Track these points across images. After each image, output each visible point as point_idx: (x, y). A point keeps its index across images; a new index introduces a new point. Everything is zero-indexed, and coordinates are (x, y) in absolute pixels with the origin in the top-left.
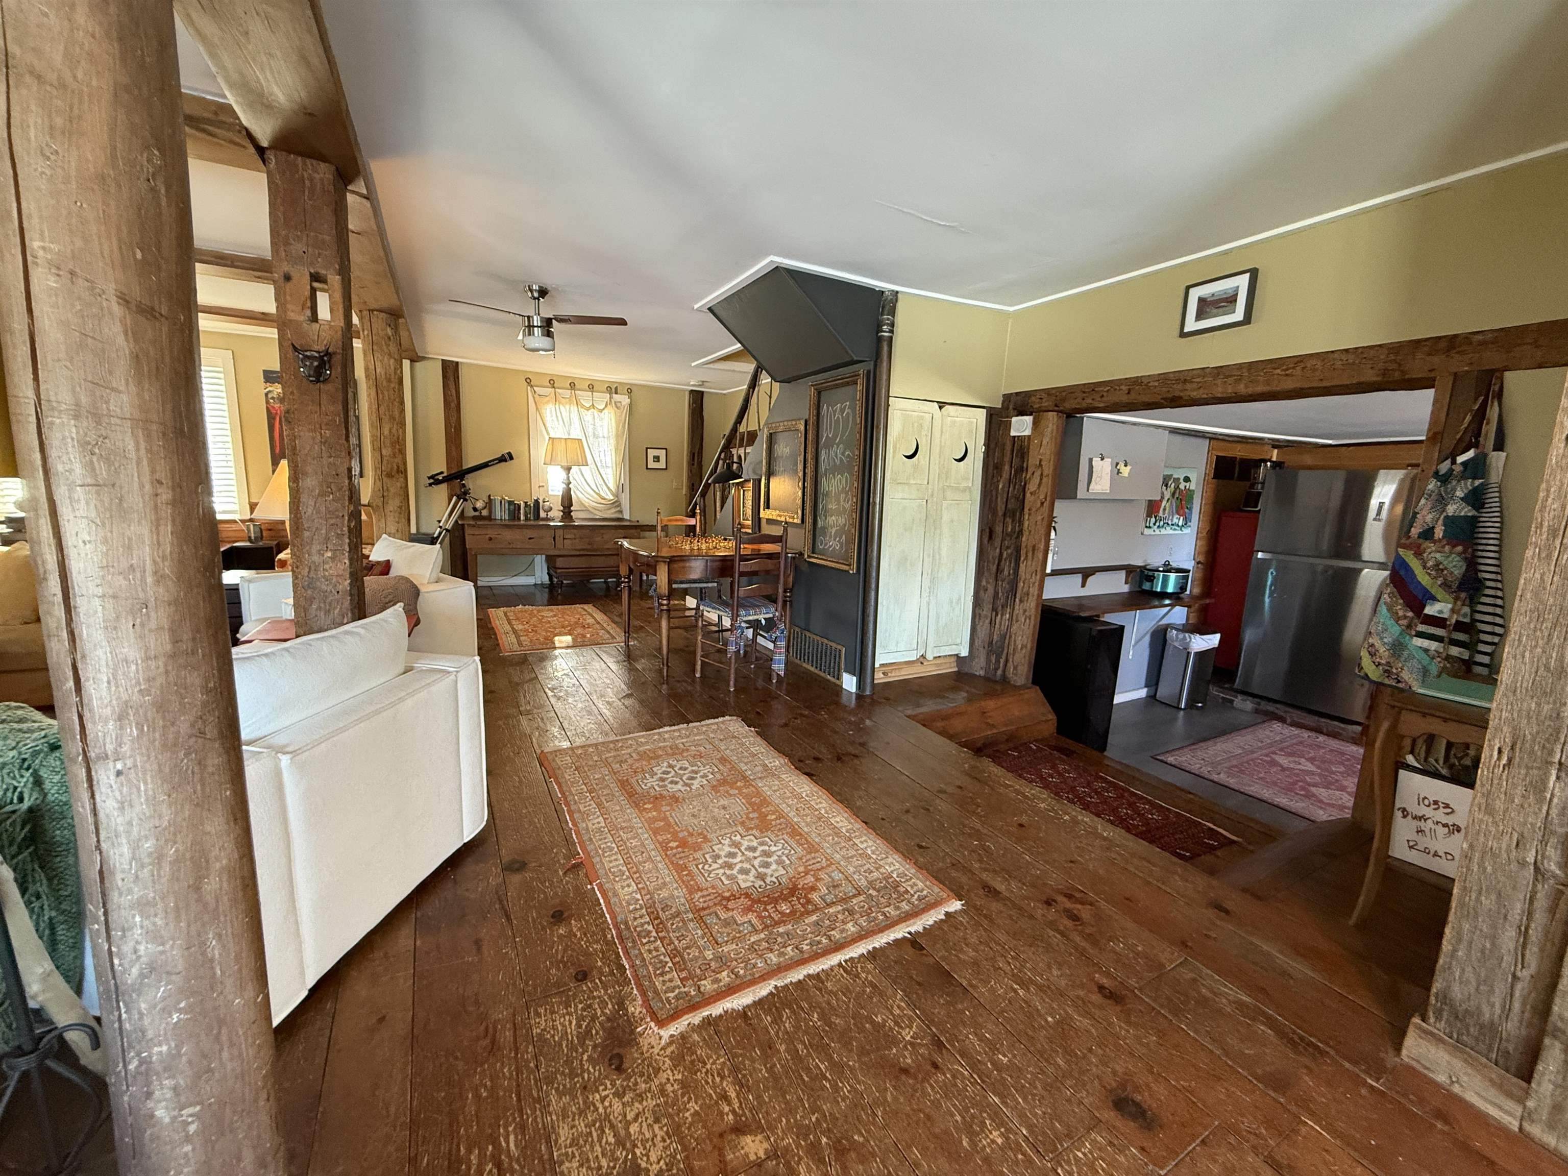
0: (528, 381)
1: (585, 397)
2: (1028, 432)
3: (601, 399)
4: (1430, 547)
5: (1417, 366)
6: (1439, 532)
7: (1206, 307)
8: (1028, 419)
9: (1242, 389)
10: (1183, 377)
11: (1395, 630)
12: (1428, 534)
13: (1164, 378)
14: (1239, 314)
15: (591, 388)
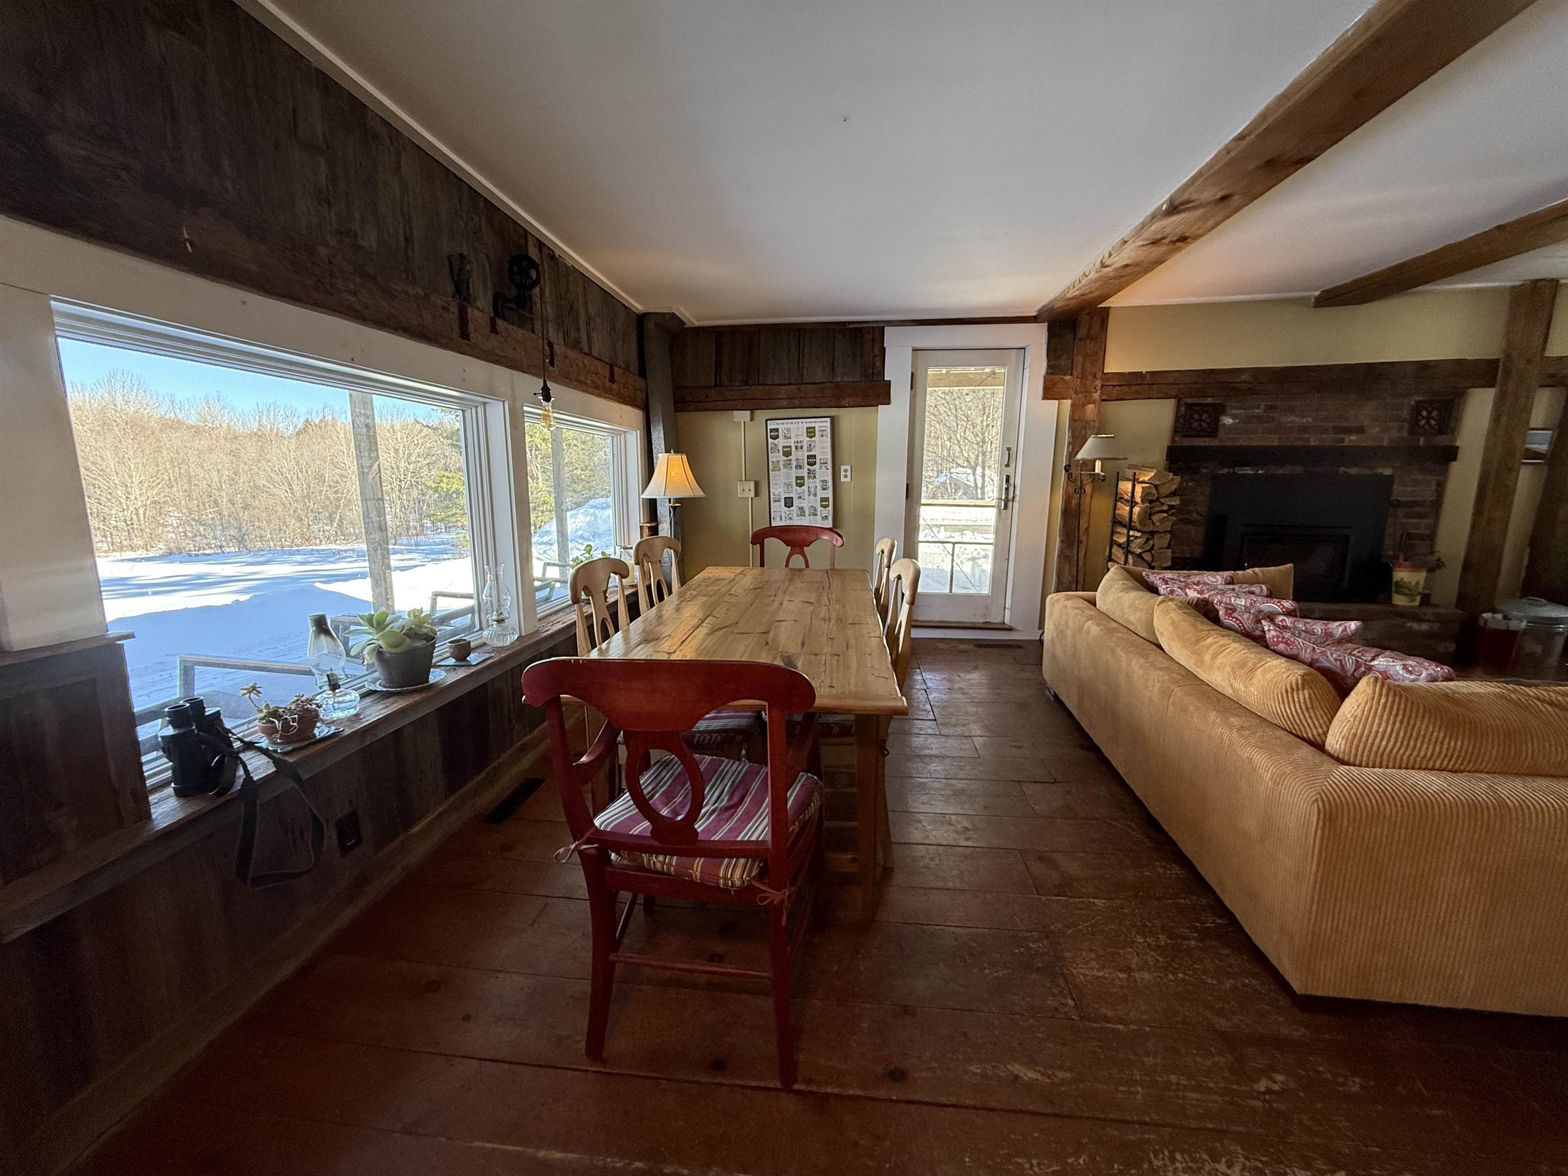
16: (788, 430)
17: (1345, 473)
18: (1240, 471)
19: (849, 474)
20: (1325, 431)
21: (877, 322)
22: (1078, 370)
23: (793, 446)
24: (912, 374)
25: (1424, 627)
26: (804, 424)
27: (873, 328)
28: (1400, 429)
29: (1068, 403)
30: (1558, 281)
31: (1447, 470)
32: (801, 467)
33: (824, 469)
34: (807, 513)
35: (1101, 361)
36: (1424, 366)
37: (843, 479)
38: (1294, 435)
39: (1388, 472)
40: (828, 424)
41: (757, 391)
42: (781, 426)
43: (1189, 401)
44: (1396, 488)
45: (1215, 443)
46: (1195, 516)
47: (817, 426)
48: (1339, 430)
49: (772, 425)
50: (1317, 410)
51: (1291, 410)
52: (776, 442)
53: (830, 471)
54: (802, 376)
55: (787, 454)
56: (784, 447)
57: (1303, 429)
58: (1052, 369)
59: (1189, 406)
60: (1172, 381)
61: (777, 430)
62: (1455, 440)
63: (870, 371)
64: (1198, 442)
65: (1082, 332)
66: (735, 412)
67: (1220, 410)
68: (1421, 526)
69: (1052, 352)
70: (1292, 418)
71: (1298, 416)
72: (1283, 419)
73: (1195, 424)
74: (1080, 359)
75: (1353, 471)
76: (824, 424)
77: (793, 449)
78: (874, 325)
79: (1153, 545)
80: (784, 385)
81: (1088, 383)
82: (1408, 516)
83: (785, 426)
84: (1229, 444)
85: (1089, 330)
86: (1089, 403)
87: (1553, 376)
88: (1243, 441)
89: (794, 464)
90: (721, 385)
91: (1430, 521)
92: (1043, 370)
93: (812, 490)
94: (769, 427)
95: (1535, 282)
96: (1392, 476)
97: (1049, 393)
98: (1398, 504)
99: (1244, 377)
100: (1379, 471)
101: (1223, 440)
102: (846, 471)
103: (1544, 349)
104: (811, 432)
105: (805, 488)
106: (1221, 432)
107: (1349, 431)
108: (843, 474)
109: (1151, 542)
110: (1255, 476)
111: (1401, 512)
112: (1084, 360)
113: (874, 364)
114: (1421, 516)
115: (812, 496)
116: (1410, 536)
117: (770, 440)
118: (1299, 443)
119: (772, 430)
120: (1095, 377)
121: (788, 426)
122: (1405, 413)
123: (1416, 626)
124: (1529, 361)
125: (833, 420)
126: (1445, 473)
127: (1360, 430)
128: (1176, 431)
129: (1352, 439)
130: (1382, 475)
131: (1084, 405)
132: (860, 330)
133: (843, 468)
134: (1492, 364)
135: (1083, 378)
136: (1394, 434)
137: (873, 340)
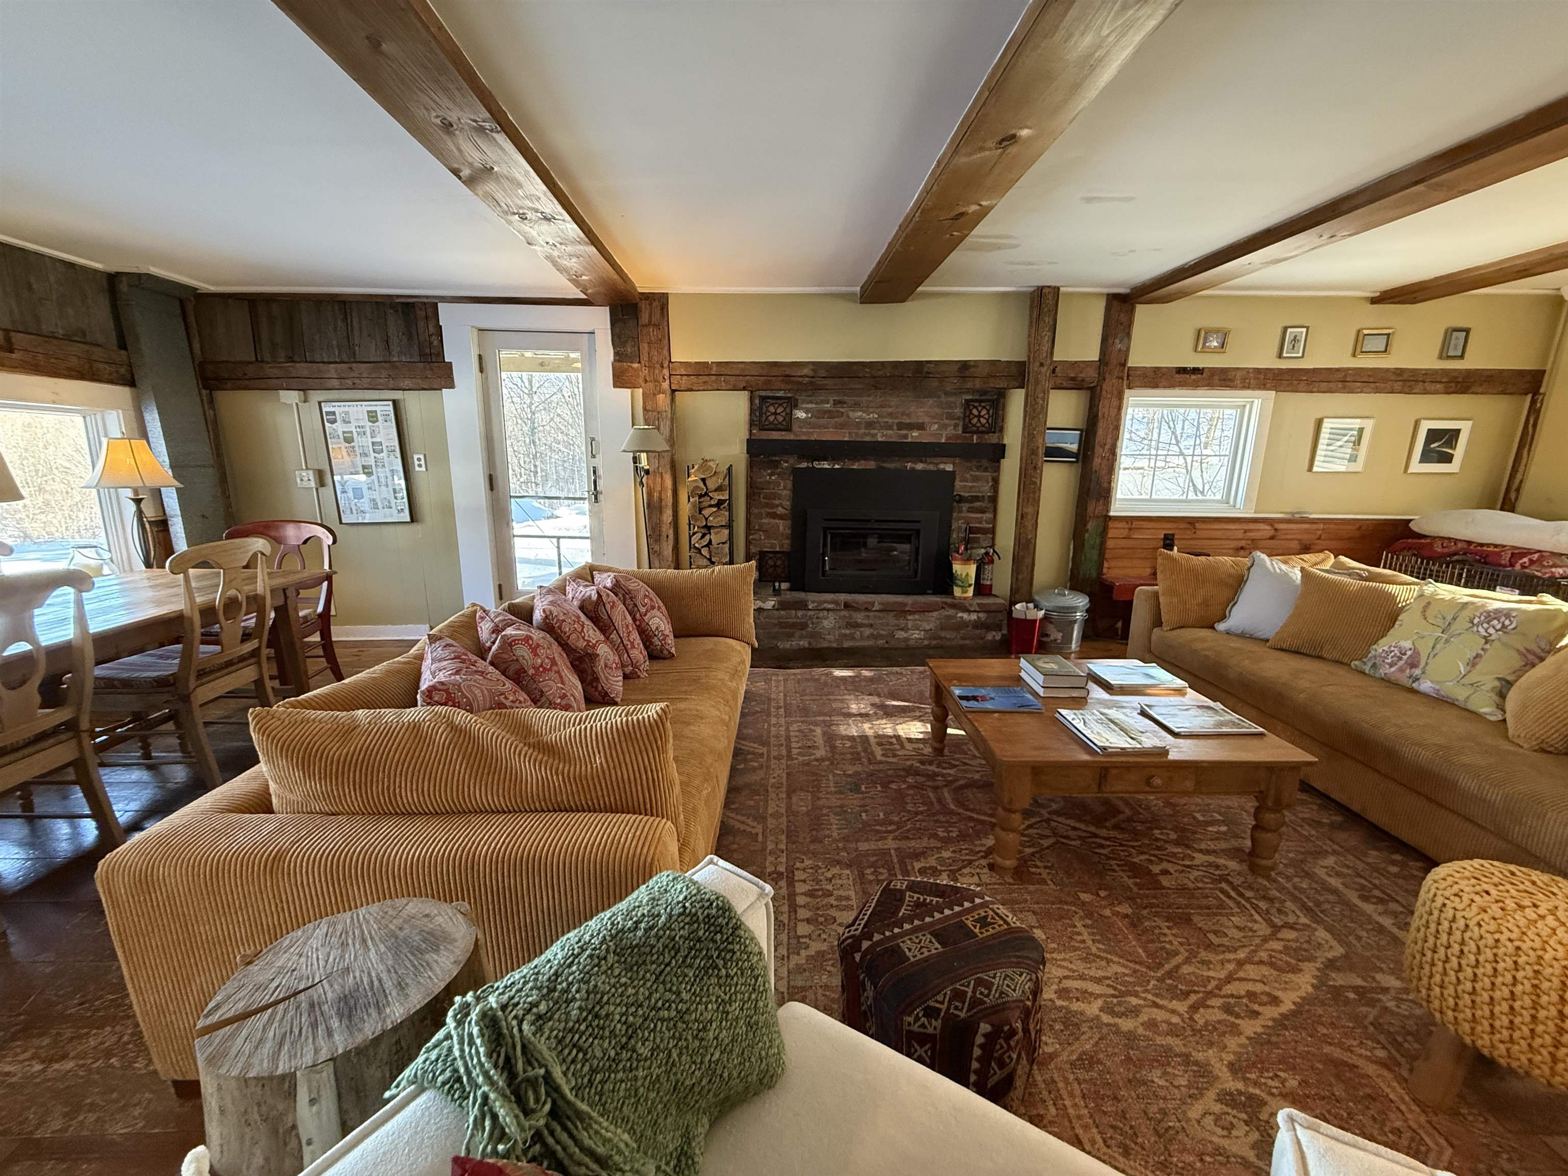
16: (347, 413)
17: (913, 469)
18: (816, 465)
19: (423, 462)
20: (890, 427)
21: (427, 297)
22: (645, 358)
23: (354, 431)
24: (480, 357)
25: (974, 617)
26: (364, 407)
27: (425, 303)
28: (956, 426)
29: (639, 392)
30: (1058, 288)
31: (999, 467)
32: (366, 455)
33: (392, 457)
34: (380, 506)
35: (666, 348)
36: (964, 366)
37: (417, 469)
38: (863, 431)
39: (949, 468)
40: (391, 408)
41: (302, 369)
42: (339, 409)
43: (763, 393)
44: (958, 484)
45: (790, 436)
46: (780, 511)
47: (378, 409)
48: (901, 426)
49: (326, 408)
50: (881, 407)
51: (857, 406)
52: (334, 426)
53: (399, 461)
54: (354, 354)
55: (349, 440)
56: (344, 432)
57: (870, 425)
58: (620, 357)
59: (763, 399)
60: (738, 373)
61: (334, 413)
62: (1001, 437)
63: (428, 351)
64: (775, 435)
65: (644, 317)
66: (281, 392)
67: (793, 404)
68: (982, 520)
69: (618, 339)
70: (860, 414)
71: (864, 412)
72: (851, 414)
73: (772, 418)
74: (646, 346)
75: (920, 466)
76: (387, 408)
77: (355, 435)
78: (426, 300)
79: (710, 541)
80: (336, 362)
81: (657, 371)
82: (971, 510)
83: (342, 409)
84: (804, 438)
85: (650, 316)
86: (660, 392)
87: (1073, 379)
88: (816, 436)
89: (358, 451)
90: (262, 361)
91: (989, 515)
92: (612, 358)
93: (383, 480)
94: (324, 410)
95: (1040, 289)
96: (953, 472)
97: (620, 380)
98: (961, 499)
99: (805, 371)
100: (942, 466)
101: (800, 434)
102: (419, 460)
103: (1052, 353)
104: (373, 417)
105: (374, 477)
106: (795, 428)
107: (911, 427)
108: (416, 463)
109: (708, 537)
110: (833, 469)
111: (965, 506)
112: (650, 347)
113: (431, 343)
114: (983, 512)
115: (383, 488)
116: (972, 530)
117: (327, 425)
118: (868, 439)
119: (328, 413)
120: (662, 367)
121: (346, 409)
122: (958, 411)
123: (965, 616)
124: (1042, 365)
125: (395, 403)
126: (997, 469)
127: (921, 427)
128: (752, 424)
129: (914, 435)
130: (944, 471)
131: (654, 395)
132: (413, 305)
133: (416, 457)
134: (1021, 365)
135: (651, 367)
136: (950, 431)
137: (426, 317)
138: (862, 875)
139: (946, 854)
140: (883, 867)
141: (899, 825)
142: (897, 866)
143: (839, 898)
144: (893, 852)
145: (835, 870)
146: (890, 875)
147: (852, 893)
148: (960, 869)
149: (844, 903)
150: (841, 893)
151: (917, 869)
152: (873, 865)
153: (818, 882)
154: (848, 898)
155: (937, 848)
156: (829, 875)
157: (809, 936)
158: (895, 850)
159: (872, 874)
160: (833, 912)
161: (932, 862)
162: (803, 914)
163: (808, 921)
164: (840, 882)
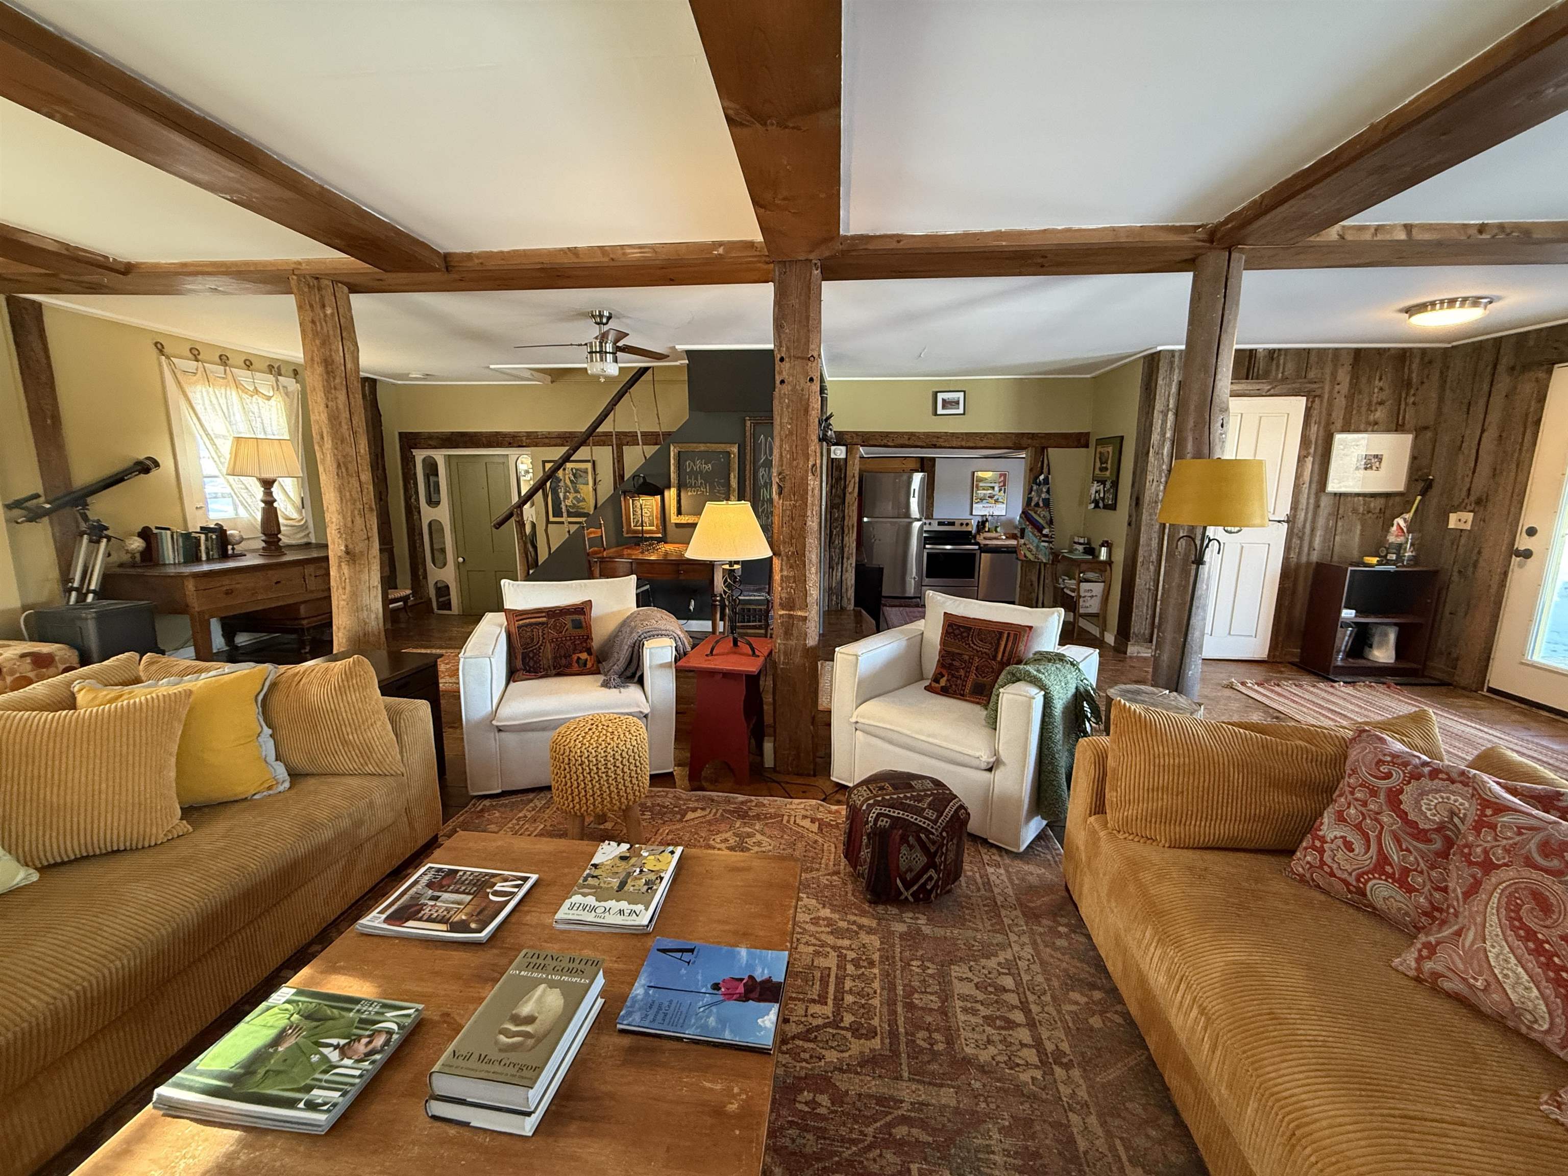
0: (160, 348)
1: (243, 375)
2: (843, 456)
3: (265, 382)
4: (1039, 510)
5: (1025, 442)
6: (1041, 504)
7: (946, 404)
8: (843, 448)
9: (964, 444)
10: (937, 436)
11: (1036, 541)
12: (1037, 505)
13: (927, 435)
14: (961, 411)
15: (248, 364)
138: (950, 1042)
139: (832, 1056)
140: (922, 1050)
141: (886, 1141)
142: (903, 1047)
143: (975, 1012)
144: (906, 1075)
145: (984, 1056)
146: (913, 1035)
147: (962, 1017)
148: (825, 1026)
149: (969, 1005)
150: (973, 1020)
151: (878, 1038)
152: (935, 1055)
153: (1004, 1041)
154: (965, 1010)
155: (841, 1070)
156: (992, 1050)
157: (1000, 974)
158: (899, 1078)
159: (936, 1042)
160: (980, 996)
161: (857, 1047)
162: (1013, 999)
163: (1005, 990)
164: (976, 1036)
